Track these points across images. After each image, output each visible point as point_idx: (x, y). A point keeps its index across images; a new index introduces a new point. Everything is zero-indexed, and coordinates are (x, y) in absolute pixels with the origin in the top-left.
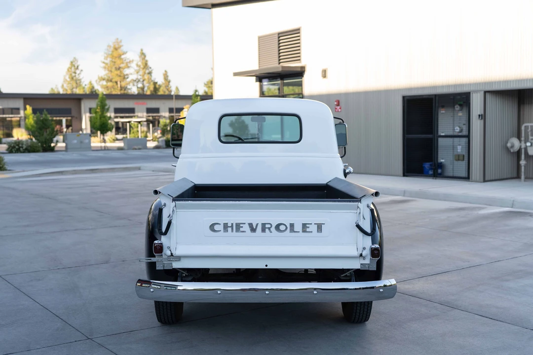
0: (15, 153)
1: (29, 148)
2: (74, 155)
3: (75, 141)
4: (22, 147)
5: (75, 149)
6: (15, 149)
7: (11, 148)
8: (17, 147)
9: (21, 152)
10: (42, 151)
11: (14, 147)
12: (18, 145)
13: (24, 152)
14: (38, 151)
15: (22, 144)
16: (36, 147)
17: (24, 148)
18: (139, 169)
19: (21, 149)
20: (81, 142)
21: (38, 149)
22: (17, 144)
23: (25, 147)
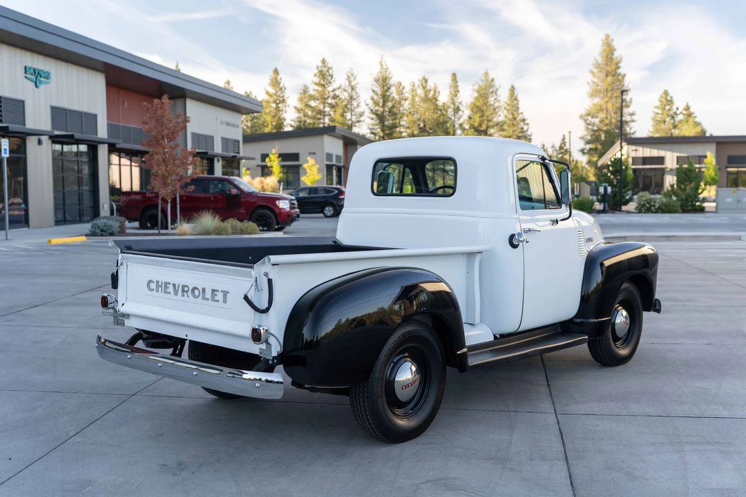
0: (645, 213)
1: (664, 207)
2: (724, 218)
3: (730, 200)
4: (654, 206)
5: (728, 210)
6: (645, 208)
7: (640, 206)
8: (648, 205)
9: (653, 212)
10: (681, 211)
11: (644, 205)
12: (649, 203)
13: (656, 212)
14: (675, 212)
15: (655, 202)
16: (673, 206)
17: (656, 207)
18: (739, 238)
19: (653, 208)
20: (738, 201)
21: (675, 208)
22: (648, 201)
23: (657, 205)
